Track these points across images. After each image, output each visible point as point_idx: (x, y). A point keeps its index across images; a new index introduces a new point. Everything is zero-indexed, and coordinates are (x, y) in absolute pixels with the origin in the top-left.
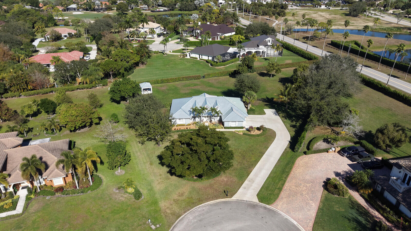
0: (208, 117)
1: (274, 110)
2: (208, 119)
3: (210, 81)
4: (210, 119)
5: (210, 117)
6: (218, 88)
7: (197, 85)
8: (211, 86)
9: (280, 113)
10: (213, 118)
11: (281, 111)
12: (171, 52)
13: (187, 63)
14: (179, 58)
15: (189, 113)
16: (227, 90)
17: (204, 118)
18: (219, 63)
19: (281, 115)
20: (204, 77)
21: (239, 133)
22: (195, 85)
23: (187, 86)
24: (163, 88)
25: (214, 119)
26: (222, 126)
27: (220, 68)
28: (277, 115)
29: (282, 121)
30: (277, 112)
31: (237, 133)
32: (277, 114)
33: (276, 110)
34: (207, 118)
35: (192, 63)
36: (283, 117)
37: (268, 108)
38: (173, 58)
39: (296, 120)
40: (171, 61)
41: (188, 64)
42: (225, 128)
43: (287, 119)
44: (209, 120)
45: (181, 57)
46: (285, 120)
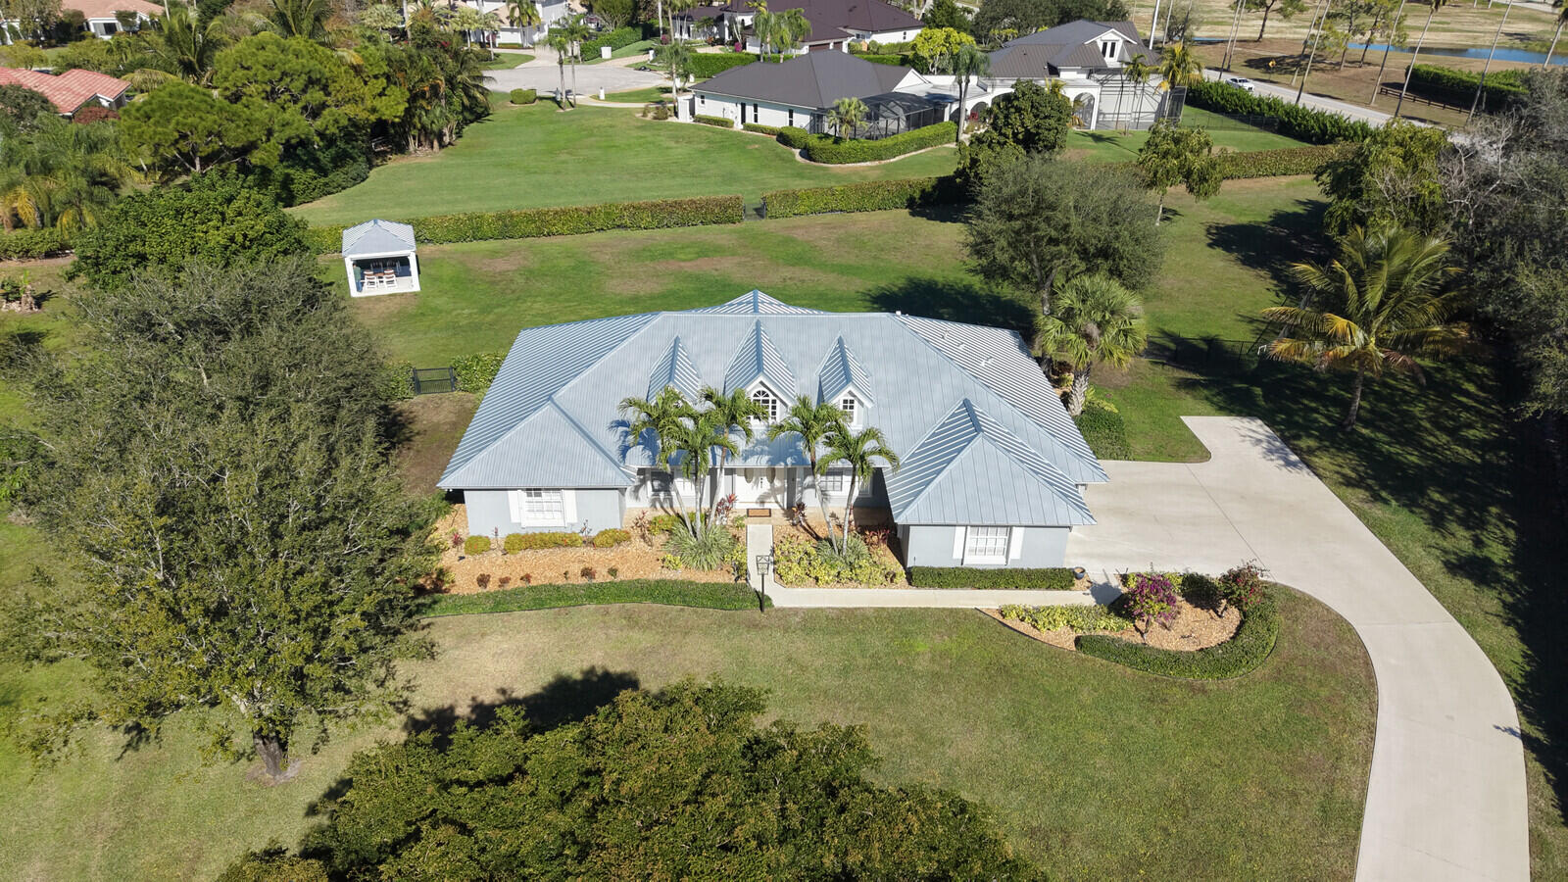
0: (772, 474)
1: (1257, 427)
2: (774, 491)
3: (799, 235)
4: (791, 491)
5: (790, 475)
6: (844, 270)
7: (718, 250)
8: (799, 260)
9: (1311, 451)
10: (813, 486)
11: (1310, 436)
12: (597, 97)
13: (673, 144)
14: (638, 120)
15: (612, 440)
16: (901, 283)
17: (740, 480)
18: (846, 145)
19: (1323, 461)
20: (760, 212)
21: (1044, 635)
22: (705, 252)
23: (653, 258)
24: (501, 265)
25: (824, 493)
26: (890, 561)
27: (855, 172)
28: (1294, 464)
29: (1361, 515)
30: (1285, 440)
31: (1025, 627)
32: (1294, 458)
33: (1270, 421)
34: (765, 485)
35: (703, 146)
36: (1349, 483)
37: (1208, 407)
38: (604, 121)
39: (1459, 511)
40: (591, 135)
41: (680, 151)
42: (913, 577)
43: (1386, 502)
44: (783, 498)
45: (645, 115)
46: (1378, 511)
